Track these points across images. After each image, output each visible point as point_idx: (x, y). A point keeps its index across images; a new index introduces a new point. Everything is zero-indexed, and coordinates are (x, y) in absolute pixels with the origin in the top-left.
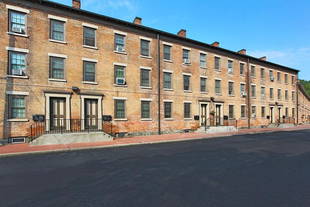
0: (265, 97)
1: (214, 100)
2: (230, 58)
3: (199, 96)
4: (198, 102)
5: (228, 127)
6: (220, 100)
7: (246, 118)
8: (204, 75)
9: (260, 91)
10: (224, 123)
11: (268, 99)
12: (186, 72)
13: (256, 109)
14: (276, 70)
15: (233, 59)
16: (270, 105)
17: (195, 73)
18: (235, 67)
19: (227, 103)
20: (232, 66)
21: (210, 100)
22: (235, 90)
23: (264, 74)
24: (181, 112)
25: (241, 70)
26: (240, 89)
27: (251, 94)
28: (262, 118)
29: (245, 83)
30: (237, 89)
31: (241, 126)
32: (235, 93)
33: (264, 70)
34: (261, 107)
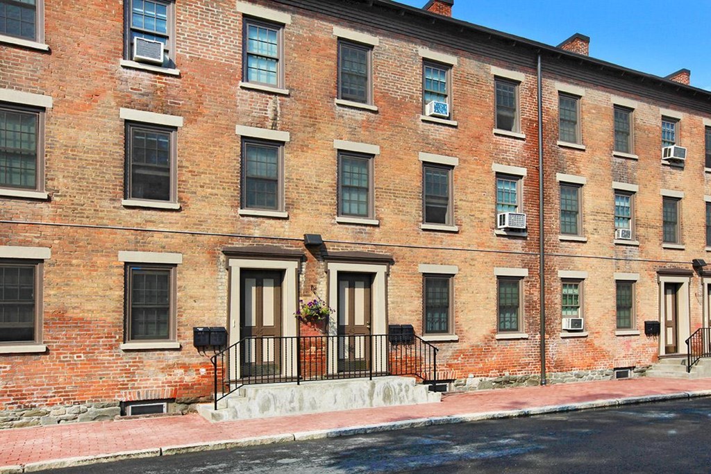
0: (637, 238)
1: (331, 249)
2: (431, 48)
3: (226, 230)
4: (222, 257)
5: (373, 386)
6: (370, 248)
7: (526, 336)
8: (269, 123)
9: (609, 208)
10: (389, 364)
11: (656, 249)
12: (144, 107)
13: (587, 289)
14: (697, 118)
15: (455, 54)
16: (661, 273)
17: (206, 112)
18: (464, 94)
19: (414, 263)
20: (447, 90)
21: (301, 248)
22: (459, 203)
23: (632, 132)
24: (103, 309)
25: (498, 107)
26: (491, 199)
27: (554, 220)
28: (618, 333)
29: (522, 171)
30: (470, 197)
31: (494, 373)
32: (460, 214)
33: (632, 115)
34: (614, 284)
